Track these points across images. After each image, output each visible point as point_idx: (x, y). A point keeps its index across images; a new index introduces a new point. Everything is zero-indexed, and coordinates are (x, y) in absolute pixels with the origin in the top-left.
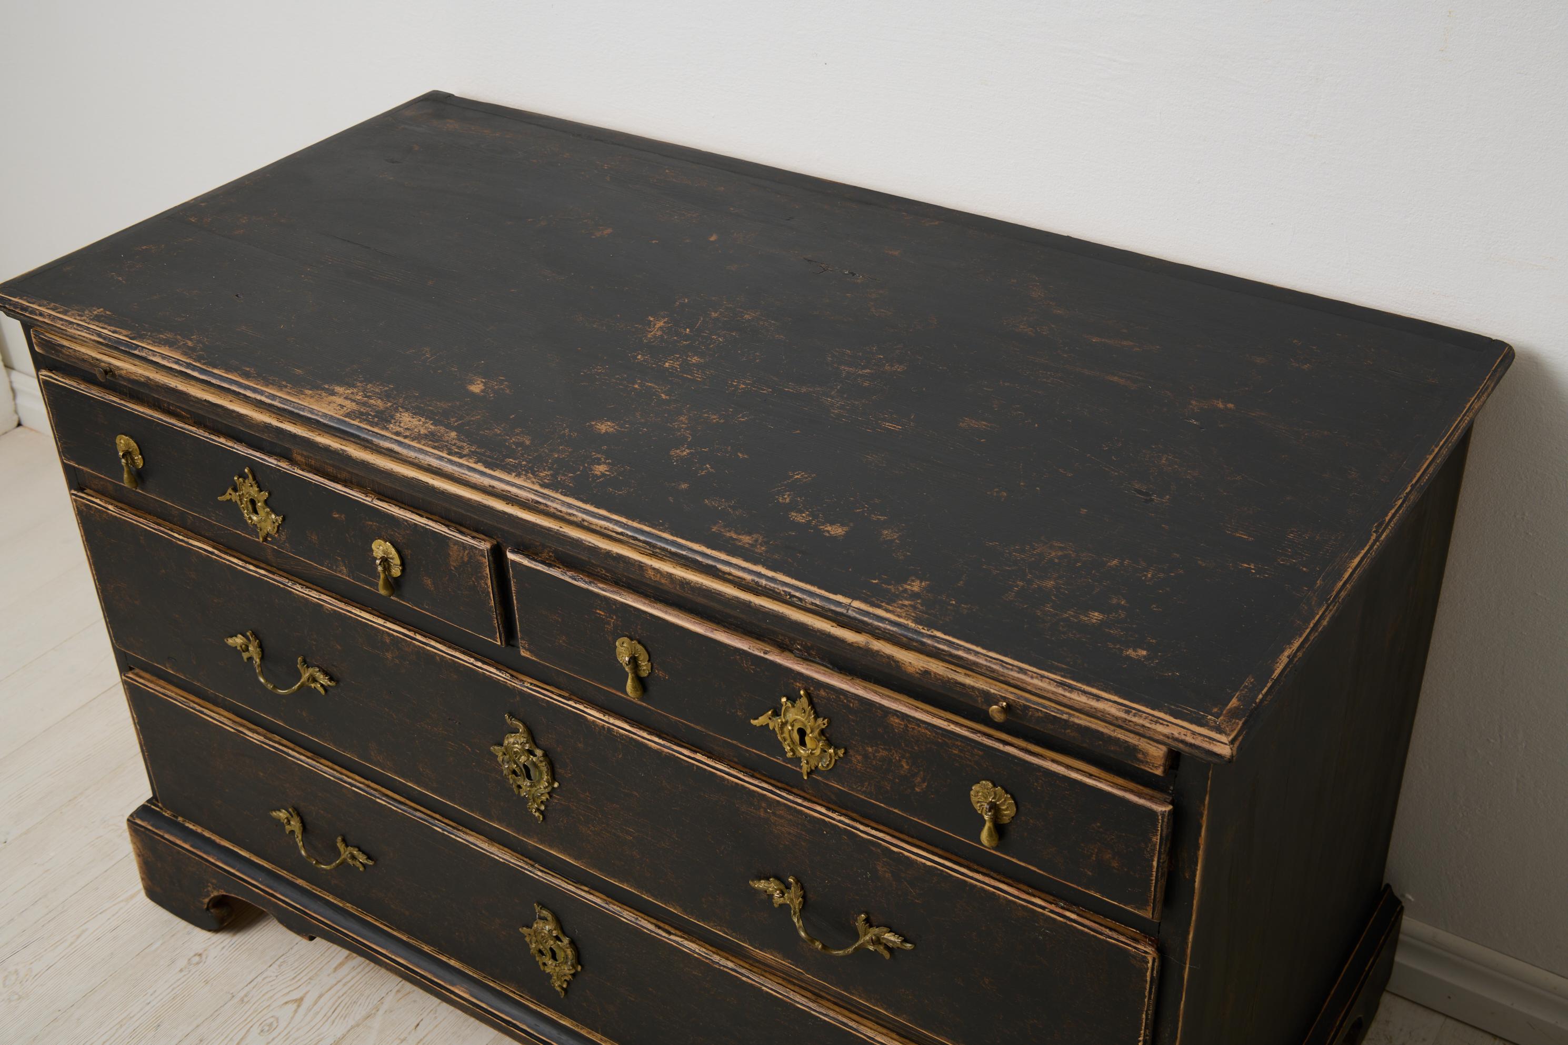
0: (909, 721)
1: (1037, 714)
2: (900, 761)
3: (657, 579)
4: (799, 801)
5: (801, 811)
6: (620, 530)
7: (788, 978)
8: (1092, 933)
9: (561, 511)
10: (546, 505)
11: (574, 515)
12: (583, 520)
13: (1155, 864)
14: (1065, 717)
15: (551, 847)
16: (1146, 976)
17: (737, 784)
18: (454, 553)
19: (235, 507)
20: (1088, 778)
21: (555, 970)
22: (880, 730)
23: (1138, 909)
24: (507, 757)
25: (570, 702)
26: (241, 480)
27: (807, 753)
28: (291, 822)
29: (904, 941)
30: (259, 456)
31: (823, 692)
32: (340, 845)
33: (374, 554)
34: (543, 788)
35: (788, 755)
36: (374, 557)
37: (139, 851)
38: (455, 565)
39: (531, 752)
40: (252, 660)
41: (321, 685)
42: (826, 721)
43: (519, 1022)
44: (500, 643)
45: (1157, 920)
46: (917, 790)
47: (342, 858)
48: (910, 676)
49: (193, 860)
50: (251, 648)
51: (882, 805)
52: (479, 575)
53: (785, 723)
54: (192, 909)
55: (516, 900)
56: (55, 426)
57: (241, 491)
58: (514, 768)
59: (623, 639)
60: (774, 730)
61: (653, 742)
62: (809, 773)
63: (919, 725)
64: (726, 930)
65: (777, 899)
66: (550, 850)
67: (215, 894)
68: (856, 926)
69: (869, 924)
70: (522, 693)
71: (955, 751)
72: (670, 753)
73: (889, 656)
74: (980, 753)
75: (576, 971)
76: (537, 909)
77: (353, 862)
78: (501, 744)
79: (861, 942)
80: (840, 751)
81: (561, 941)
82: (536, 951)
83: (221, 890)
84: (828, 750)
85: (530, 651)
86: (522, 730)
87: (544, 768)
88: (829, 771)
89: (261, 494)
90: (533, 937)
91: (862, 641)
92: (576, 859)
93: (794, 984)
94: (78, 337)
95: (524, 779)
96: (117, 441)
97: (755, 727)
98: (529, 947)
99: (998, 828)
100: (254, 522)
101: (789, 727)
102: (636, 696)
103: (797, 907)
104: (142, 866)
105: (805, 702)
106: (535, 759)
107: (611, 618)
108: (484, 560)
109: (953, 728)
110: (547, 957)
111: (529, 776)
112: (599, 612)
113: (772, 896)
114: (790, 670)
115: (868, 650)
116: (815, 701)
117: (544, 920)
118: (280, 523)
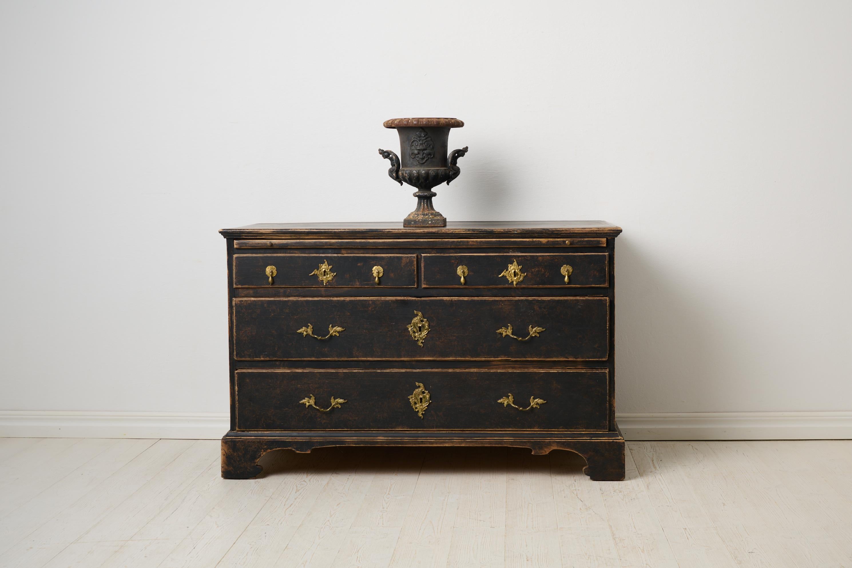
0: (544, 257)
1: (576, 241)
2: (542, 269)
3: (473, 244)
4: (511, 298)
5: (512, 300)
6: (464, 230)
7: (504, 366)
8: (593, 299)
9: (446, 231)
10: (441, 231)
11: (450, 231)
12: (453, 231)
13: (607, 269)
14: (582, 240)
15: (424, 357)
16: (607, 305)
17: (493, 300)
18: (404, 261)
19: (316, 276)
20: (589, 253)
21: (421, 408)
22: (536, 263)
23: (604, 284)
24: (413, 327)
25: (437, 298)
26: (322, 265)
27: (515, 278)
28: (310, 401)
29: (543, 328)
30: (329, 255)
31: (520, 259)
32: (332, 400)
33: (373, 272)
34: (424, 333)
35: (510, 282)
36: (373, 273)
37: (224, 453)
38: (403, 265)
39: (422, 321)
40: (308, 335)
41: (338, 332)
42: (521, 266)
43: (405, 437)
44: (416, 286)
45: (608, 287)
46: (546, 276)
47: (332, 406)
48: (544, 244)
49: (256, 442)
50: (309, 330)
51: (536, 286)
52: (412, 265)
53: (510, 271)
54: (249, 469)
55: (408, 386)
56: (236, 274)
57: (320, 269)
58: (414, 330)
59: (460, 267)
60: (506, 276)
61: (466, 299)
62: (516, 285)
63: (546, 257)
64: (486, 356)
65: (504, 334)
66: (423, 358)
67: (264, 454)
68: (528, 330)
69: (532, 328)
70: (421, 301)
71: (556, 260)
72: (471, 300)
73: (538, 241)
74: (563, 258)
75: (430, 403)
76: (417, 383)
77: (337, 405)
78: (411, 324)
79: (530, 335)
80: (526, 273)
81: (425, 393)
82: (414, 403)
83: (268, 450)
84: (521, 275)
85: (427, 284)
86: (420, 314)
87: (427, 324)
88: (522, 282)
89: (329, 267)
90: (413, 398)
91: (531, 239)
92: (433, 357)
93: (506, 367)
94: (264, 232)
95: (418, 333)
96: (266, 269)
97: (500, 277)
98: (411, 403)
99: (569, 277)
100: (323, 279)
101: (511, 272)
102: (463, 283)
103: (511, 333)
104: (224, 460)
105: (515, 263)
106: (423, 323)
107: (456, 261)
108: (414, 259)
109: (555, 254)
110: (418, 404)
111: (420, 331)
112: (452, 261)
113: (502, 334)
114: (511, 256)
115: (533, 241)
116: (518, 262)
117: (419, 387)
118: (335, 275)
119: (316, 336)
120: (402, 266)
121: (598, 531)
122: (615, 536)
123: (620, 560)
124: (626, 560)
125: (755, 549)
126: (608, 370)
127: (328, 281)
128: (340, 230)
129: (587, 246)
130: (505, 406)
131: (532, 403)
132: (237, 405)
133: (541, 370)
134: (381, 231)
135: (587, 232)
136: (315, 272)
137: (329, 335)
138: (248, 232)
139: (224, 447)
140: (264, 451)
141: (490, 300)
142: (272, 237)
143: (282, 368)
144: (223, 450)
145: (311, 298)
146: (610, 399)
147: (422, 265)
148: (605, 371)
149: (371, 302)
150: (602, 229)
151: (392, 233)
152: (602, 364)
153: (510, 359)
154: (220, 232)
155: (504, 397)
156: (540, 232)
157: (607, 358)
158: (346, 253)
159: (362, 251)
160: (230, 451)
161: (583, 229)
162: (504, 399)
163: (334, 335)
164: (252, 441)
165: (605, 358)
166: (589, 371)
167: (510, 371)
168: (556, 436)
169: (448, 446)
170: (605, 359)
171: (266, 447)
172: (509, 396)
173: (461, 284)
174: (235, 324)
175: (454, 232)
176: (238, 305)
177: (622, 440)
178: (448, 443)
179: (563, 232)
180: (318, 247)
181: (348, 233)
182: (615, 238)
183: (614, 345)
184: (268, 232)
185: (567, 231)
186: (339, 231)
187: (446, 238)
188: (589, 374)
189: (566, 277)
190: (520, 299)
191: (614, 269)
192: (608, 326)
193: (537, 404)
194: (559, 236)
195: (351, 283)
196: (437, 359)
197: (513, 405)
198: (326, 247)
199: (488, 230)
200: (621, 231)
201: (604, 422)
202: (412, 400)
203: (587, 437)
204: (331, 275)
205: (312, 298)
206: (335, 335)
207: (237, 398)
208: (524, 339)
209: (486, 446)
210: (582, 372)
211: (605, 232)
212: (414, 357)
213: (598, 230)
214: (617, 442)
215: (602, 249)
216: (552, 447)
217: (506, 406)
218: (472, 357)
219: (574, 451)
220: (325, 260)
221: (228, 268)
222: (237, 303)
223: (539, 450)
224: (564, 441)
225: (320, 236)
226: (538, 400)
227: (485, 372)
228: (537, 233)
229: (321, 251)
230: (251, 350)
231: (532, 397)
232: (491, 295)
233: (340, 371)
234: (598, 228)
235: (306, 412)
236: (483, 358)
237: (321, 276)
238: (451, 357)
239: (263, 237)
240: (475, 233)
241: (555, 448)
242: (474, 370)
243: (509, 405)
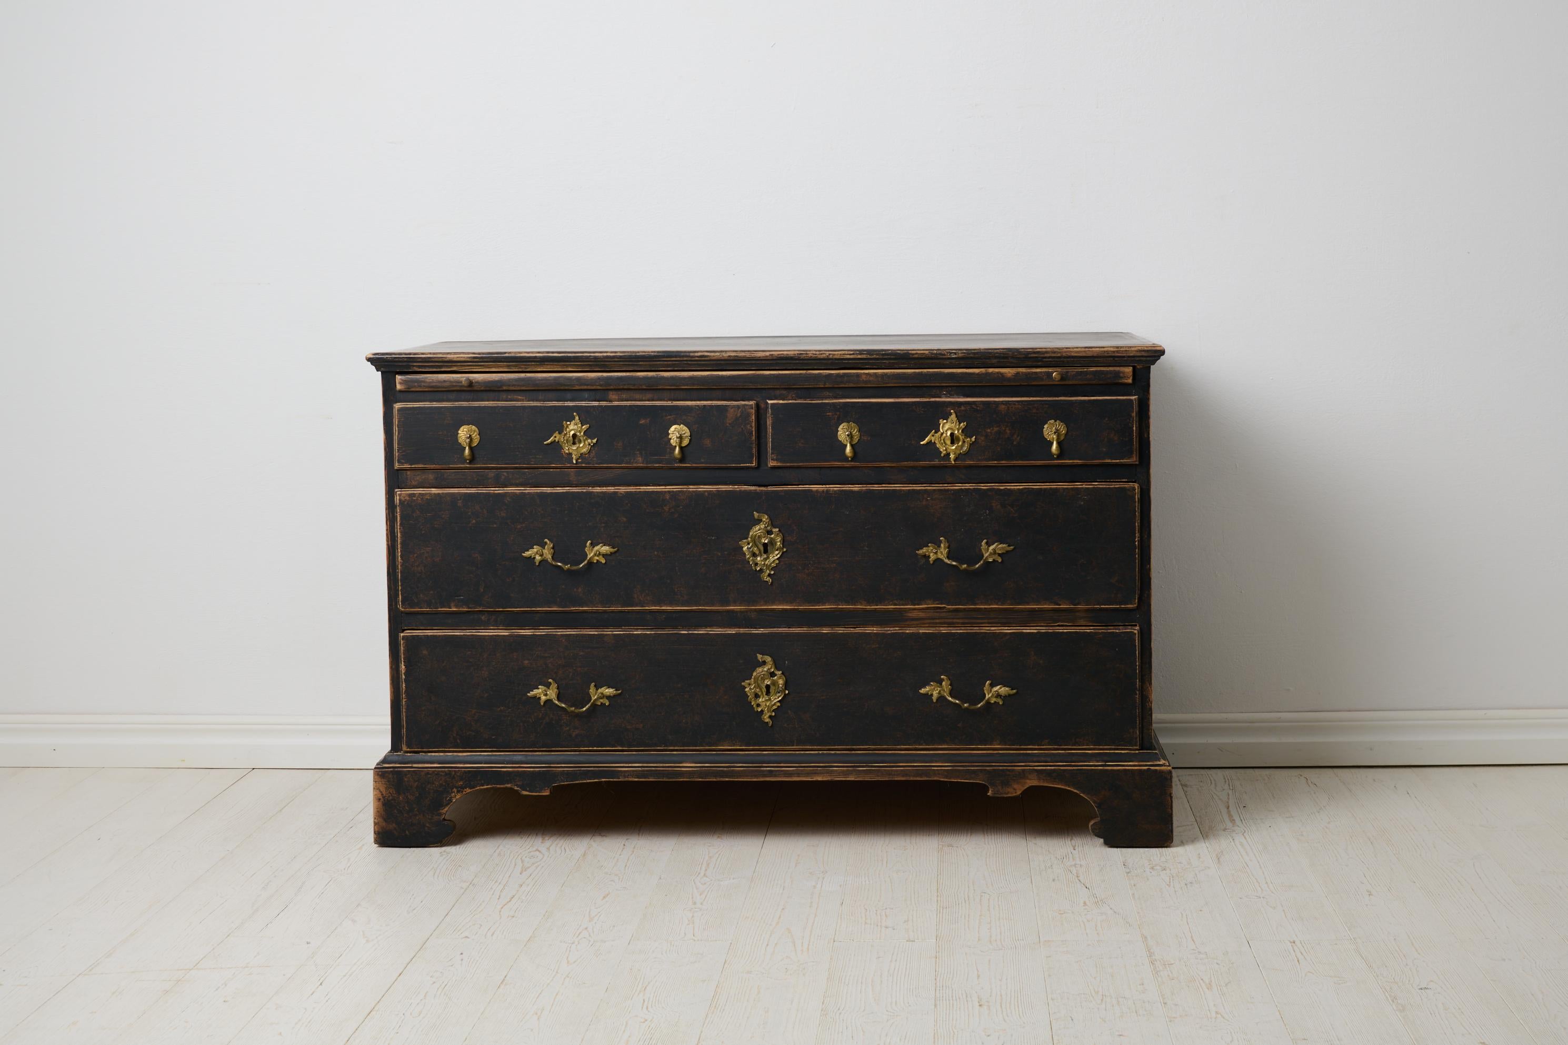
0: (1009, 404)
1: (1072, 374)
2: (1005, 429)
3: (868, 379)
4: (946, 485)
5: (948, 489)
6: (852, 352)
7: (932, 621)
8: (1108, 486)
9: (816, 354)
10: (807, 354)
11: (824, 353)
12: (830, 354)
13: (1134, 428)
14: (1085, 370)
15: (773, 603)
16: (1135, 498)
17: (909, 490)
18: (731, 414)
19: (556, 446)
20: (1099, 397)
21: (768, 704)
22: (994, 416)
23: (1129, 458)
24: (751, 545)
25: (800, 486)
26: (568, 423)
27: (954, 448)
28: (548, 693)
29: (1009, 546)
30: (583, 403)
31: (963, 408)
32: (592, 690)
33: (670, 437)
34: (775, 556)
35: (942, 455)
36: (671, 439)
37: (380, 795)
38: (730, 422)
39: (770, 532)
40: (543, 561)
41: (604, 556)
42: (965, 423)
43: (737, 763)
44: (754, 465)
45: (1137, 463)
46: (1015, 443)
47: (592, 701)
48: (1009, 380)
49: (442, 774)
50: (545, 551)
51: (996, 462)
52: (747, 422)
53: (942, 434)
54: (427, 827)
55: (741, 661)
56: (398, 441)
57: (566, 431)
58: (754, 551)
59: (843, 425)
60: (935, 442)
61: (856, 488)
62: (955, 461)
63: (1015, 404)
64: (896, 602)
65: (932, 557)
66: (772, 606)
67: (458, 797)
68: (980, 550)
69: (988, 544)
70: (767, 493)
71: (1034, 411)
72: (867, 489)
73: (998, 373)
74: (1047, 406)
75: (785, 695)
76: (759, 656)
77: (602, 700)
78: (747, 538)
79: (984, 558)
80: (974, 437)
81: (776, 675)
82: (754, 696)
83: (465, 790)
84: (966, 440)
85: (777, 460)
86: (765, 518)
87: (779, 539)
88: (966, 454)
89: (583, 427)
90: (752, 685)
91: (983, 370)
92: (791, 603)
93: (936, 623)
94: (455, 359)
95: (761, 556)
96: (459, 432)
97: (924, 444)
98: (749, 694)
99: (1059, 443)
100: (571, 451)
101: (944, 435)
102: (850, 457)
103: (945, 556)
104: (378, 810)
105: (953, 417)
106: (772, 536)
107: (836, 415)
108: (752, 410)
109: (1031, 399)
110: (762, 696)
111: (766, 551)
112: (828, 414)
113: (929, 557)
114: (944, 402)
115: (987, 374)
116: (958, 414)
117: (764, 663)
118: (594, 444)
119: (559, 564)
120: (728, 425)
121: (1120, 948)
122: (1154, 957)
123: (1165, 1003)
124: (1176, 1005)
125: (1432, 981)
126: (1137, 628)
127: (581, 454)
128: (605, 354)
129: (1094, 382)
130: (935, 701)
131: (988, 694)
132: (404, 700)
133: (1006, 628)
134: (688, 354)
135: (1095, 355)
136: (555, 437)
137: (586, 562)
138: (424, 358)
139: (379, 783)
140: (458, 792)
141: (903, 490)
142: (472, 367)
143: (492, 628)
144: (378, 791)
145: (549, 489)
146: (1142, 687)
147: (768, 422)
148: (1133, 631)
149: (668, 497)
150: (1124, 349)
151: (708, 359)
152: (1126, 617)
153: (945, 607)
154: (369, 360)
155: (932, 683)
156: (1002, 355)
157: (1135, 604)
158: (619, 399)
159: (649, 395)
160: (390, 793)
161: (1087, 349)
162: (933, 687)
163: (595, 561)
164: (433, 772)
165: (1131, 604)
166: (1100, 631)
167: (944, 630)
168: (1035, 759)
169: (822, 780)
170: (1132, 606)
171: (462, 783)
172: (943, 680)
173: (846, 459)
174: (399, 541)
175: (831, 356)
176: (406, 503)
177: (1166, 767)
178: (821, 773)
179: (1049, 355)
180: (562, 388)
181: (621, 360)
182: (1150, 367)
183: (1150, 579)
184: (464, 357)
185: (1054, 352)
186: (603, 356)
187: (815, 367)
188: (1101, 636)
189: (1055, 443)
190: (963, 488)
191: (1149, 427)
192: (1138, 540)
193: (998, 695)
194: (1040, 363)
195: (627, 459)
196: (800, 607)
197: (950, 699)
198: (577, 387)
199: (899, 352)
200: (1162, 352)
201: (1131, 731)
202: (750, 688)
203: (1098, 761)
204: (586, 442)
205: (552, 489)
206: (597, 560)
207: (404, 688)
208: (972, 568)
209: (896, 779)
210: (1087, 632)
211: (1132, 355)
212: (755, 602)
213: (1117, 352)
214: (1156, 770)
215: (1124, 389)
216: (1028, 781)
217: (937, 700)
218: (869, 603)
219: (1072, 790)
220: (575, 414)
221: (384, 429)
222: (403, 498)
223: (1002, 788)
224: (1052, 769)
225: (567, 366)
226: (1001, 688)
227: (894, 633)
228: (996, 357)
229: (569, 395)
230: (432, 592)
231: (988, 682)
232: (905, 480)
233: (608, 632)
234: (1117, 347)
235: (541, 714)
236: (891, 605)
237: (566, 445)
238: (827, 604)
239: (454, 369)
240: (873, 357)
241: (1033, 782)
242: (873, 630)
243: (941, 698)
